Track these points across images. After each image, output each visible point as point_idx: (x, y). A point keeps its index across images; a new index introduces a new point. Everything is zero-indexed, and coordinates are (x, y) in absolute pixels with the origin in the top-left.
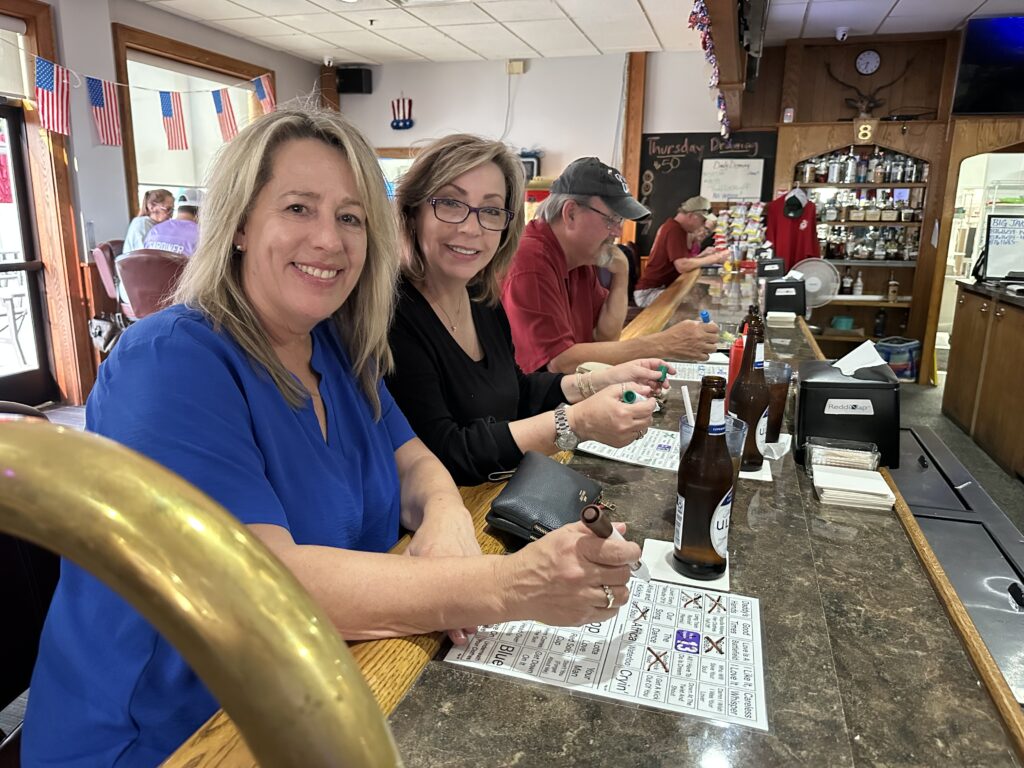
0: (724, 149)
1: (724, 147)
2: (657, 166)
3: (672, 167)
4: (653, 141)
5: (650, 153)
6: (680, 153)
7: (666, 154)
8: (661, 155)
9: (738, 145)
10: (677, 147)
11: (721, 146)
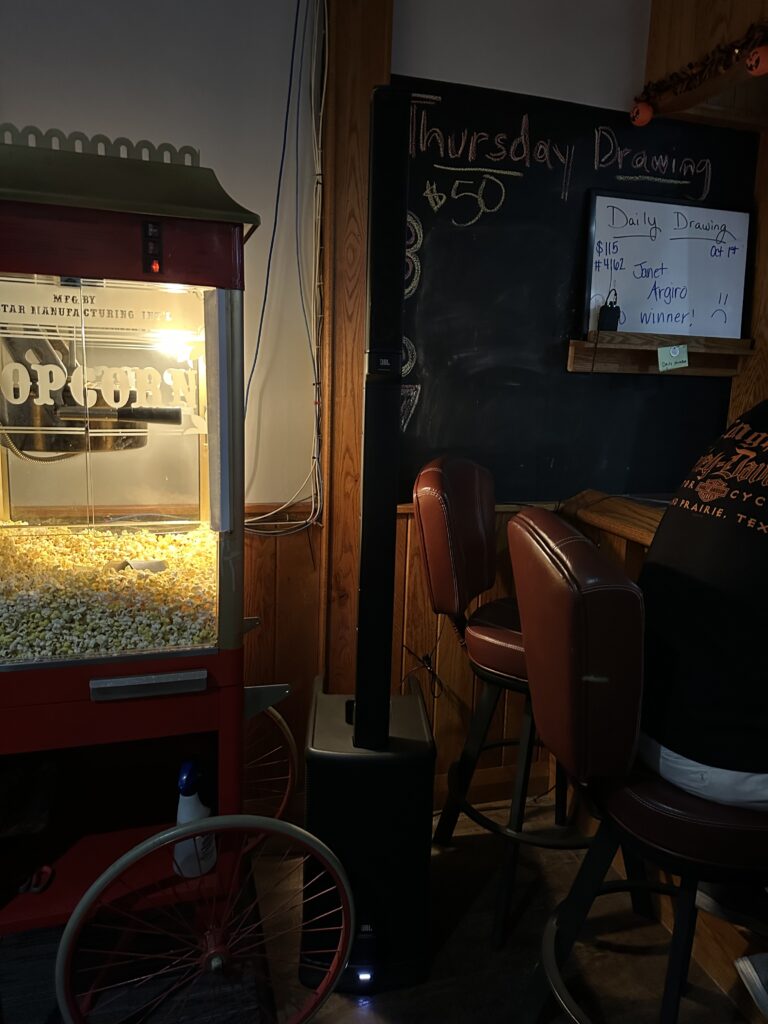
0: (628, 170)
1: (627, 160)
2: (435, 198)
3: (483, 208)
4: (420, 108)
5: (412, 151)
6: (506, 164)
7: (462, 161)
8: (447, 161)
9: (661, 162)
10: (500, 138)
11: (620, 155)
